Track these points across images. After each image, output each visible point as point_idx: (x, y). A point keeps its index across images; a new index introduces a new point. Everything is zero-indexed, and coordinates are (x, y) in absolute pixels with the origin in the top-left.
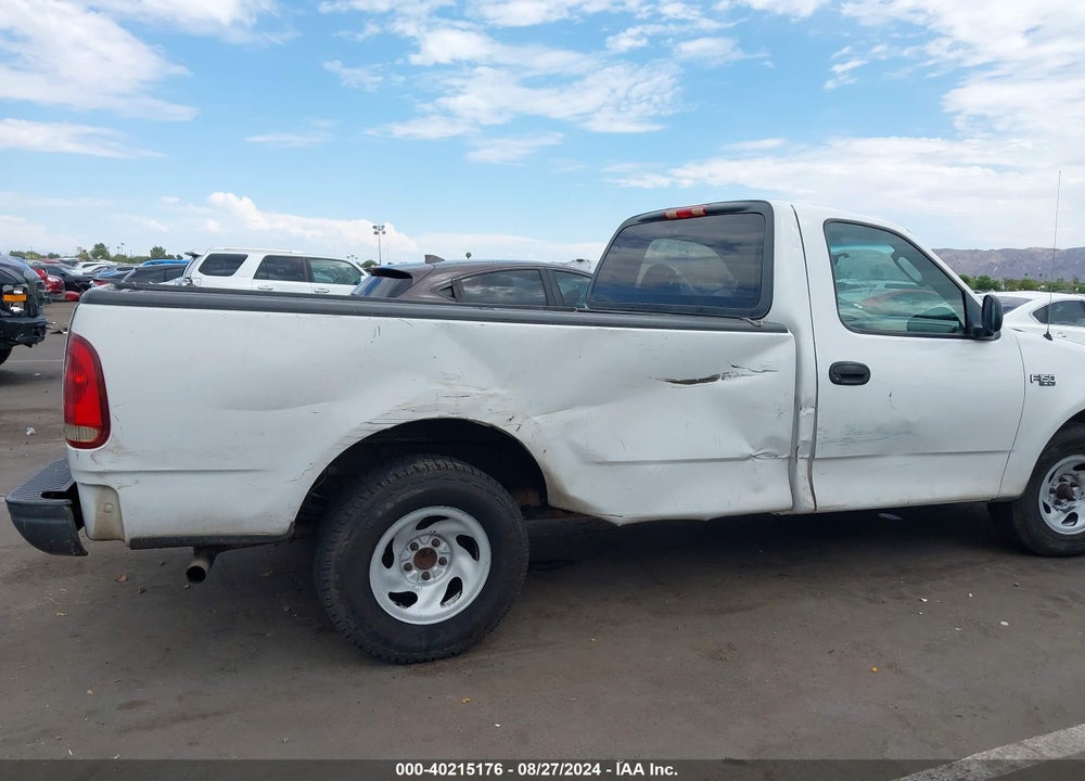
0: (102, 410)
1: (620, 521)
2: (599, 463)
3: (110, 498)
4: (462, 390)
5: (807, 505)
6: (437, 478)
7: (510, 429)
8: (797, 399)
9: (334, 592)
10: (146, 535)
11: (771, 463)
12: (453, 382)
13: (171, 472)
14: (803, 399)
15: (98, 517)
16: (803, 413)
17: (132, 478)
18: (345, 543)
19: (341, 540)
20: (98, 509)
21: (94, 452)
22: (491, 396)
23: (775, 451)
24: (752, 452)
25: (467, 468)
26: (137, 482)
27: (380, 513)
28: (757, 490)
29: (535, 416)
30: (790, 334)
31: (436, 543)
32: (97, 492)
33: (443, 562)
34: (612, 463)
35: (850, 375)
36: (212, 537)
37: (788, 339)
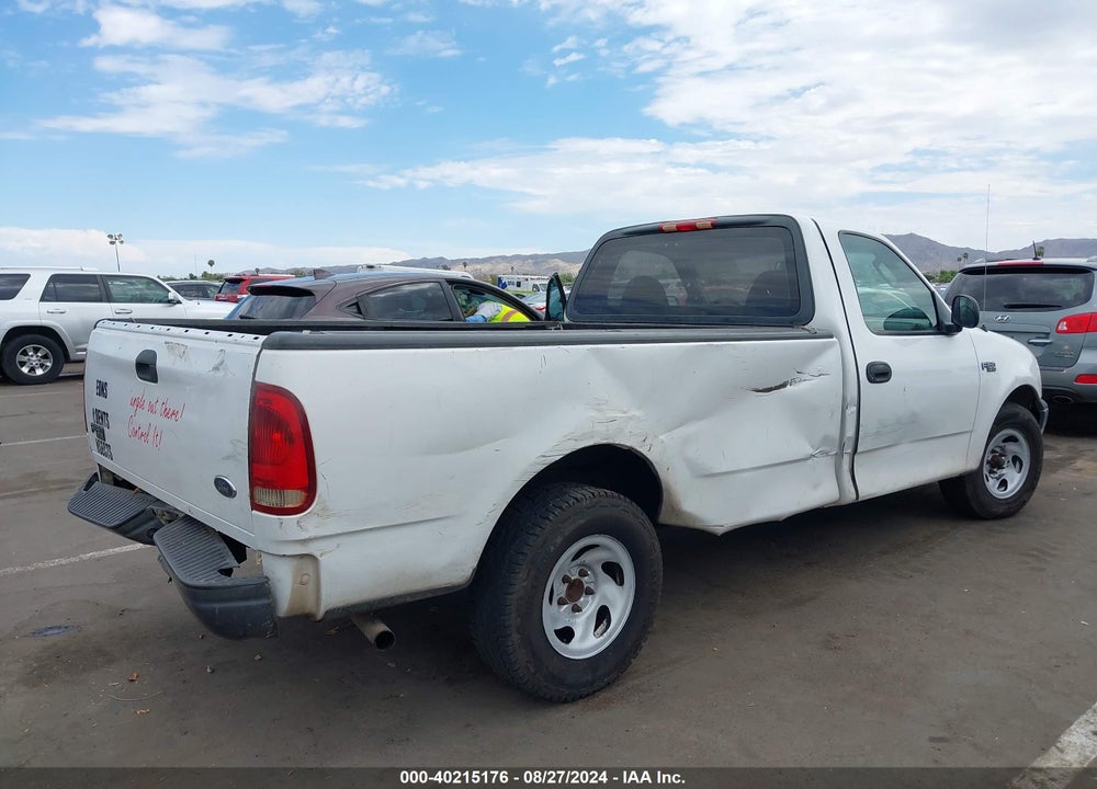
0: (309, 468)
1: (720, 531)
2: (707, 476)
3: (308, 567)
4: (611, 415)
5: (850, 497)
6: (594, 506)
7: (643, 450)
8: (844, 399)
9: (515, 637)
10: (341, 605)
11: (825, 460)
12: (603, 407)
13: (371, 529)
14: (849, 399)
15: (293, 590)
16: (848, 412)
17: (333, 542)
18: (525, 584)
19: (521, 582)
20: (294, 582)
21: (301, 518)
22: (630, 418)
23: (827, 449)
24: (810, 451)
25: (615, 494)
26: (338, 546)
27: (552, 548)
28: (816, 487)
29: (662, 434)
30: (834, 339)
31: (583, 574)
32: (294, 562)
33: (590, 592)
34: (715, 475)
35: (879, 373)
36: (400, 597)
37: (834, 343)
